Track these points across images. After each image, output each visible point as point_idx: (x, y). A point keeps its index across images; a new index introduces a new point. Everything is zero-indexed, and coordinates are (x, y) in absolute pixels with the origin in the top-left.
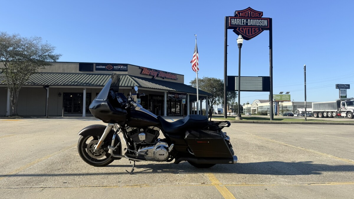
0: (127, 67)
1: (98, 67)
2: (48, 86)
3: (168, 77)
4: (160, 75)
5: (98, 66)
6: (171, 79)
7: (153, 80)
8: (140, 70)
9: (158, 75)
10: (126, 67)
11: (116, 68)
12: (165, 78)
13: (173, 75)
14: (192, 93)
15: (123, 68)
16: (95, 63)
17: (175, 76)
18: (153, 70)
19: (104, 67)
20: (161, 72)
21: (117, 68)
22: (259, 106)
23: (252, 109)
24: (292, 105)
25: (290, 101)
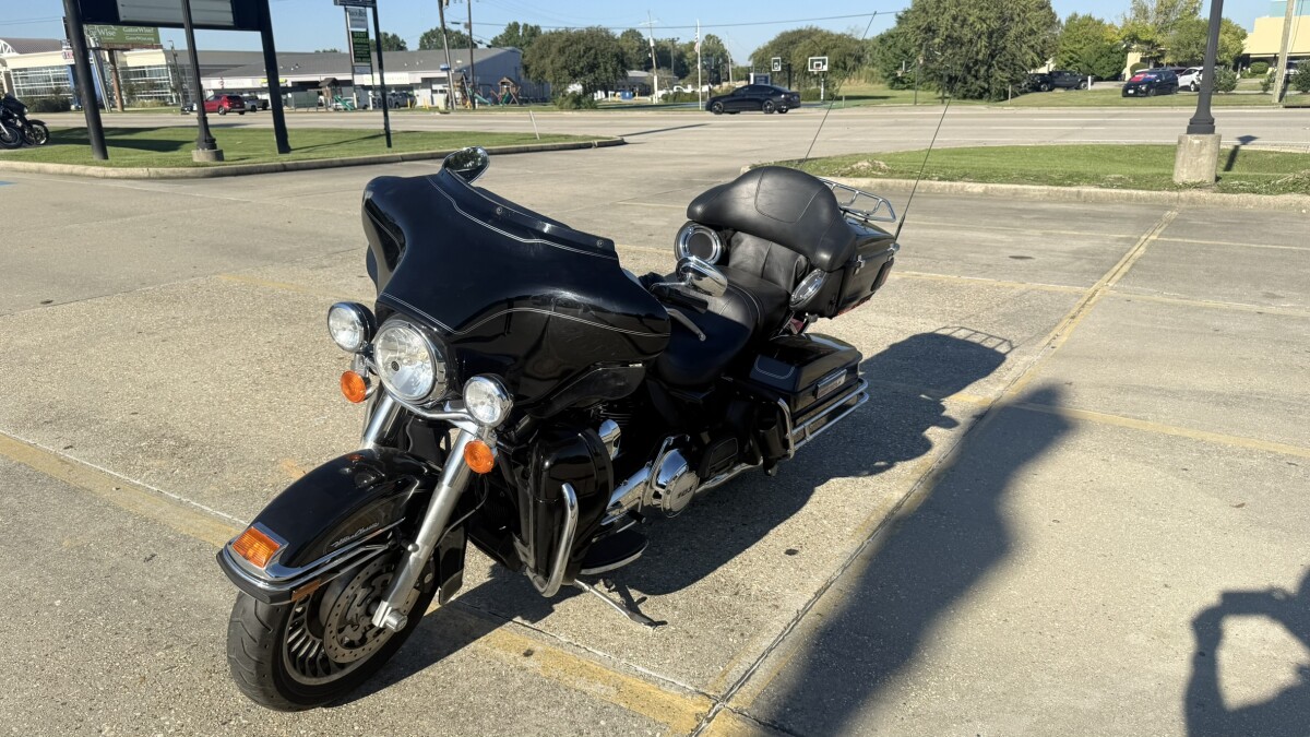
22: (14, 70)
24: (167, 66)
25: (161, 47)
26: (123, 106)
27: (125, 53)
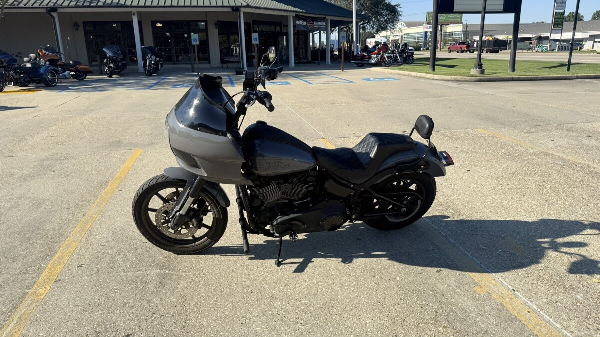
2: (54, 9)
14: (336, 16)
22: (405, 34)
23: (392, 39)
24: (462, 31)
25: (462, 23)
26: (441, 49)
27: (447, 26)
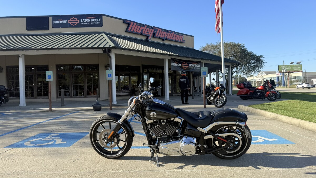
0: (102, 20)
1: (55, 22)
3: (170, 38)
4: (158, 35)
5: (56, 20)
6: (175, 41)
7: (146, 42)
8: (125, 26)
9: (154, 34)
10: (99, 20)
11: (84, 22)
12: (166, 39)
13: (177, 35)
14: (208, 60)
15: (95, 22)
16: (50, 16)
17: (181, 36)
18: (146, 26)
19: (65, 22)
20: (159, 29)
21: (86, 22)
24: (302, 76)
25: (302, 71)
26: (289, 86)
27: (292, 73)
